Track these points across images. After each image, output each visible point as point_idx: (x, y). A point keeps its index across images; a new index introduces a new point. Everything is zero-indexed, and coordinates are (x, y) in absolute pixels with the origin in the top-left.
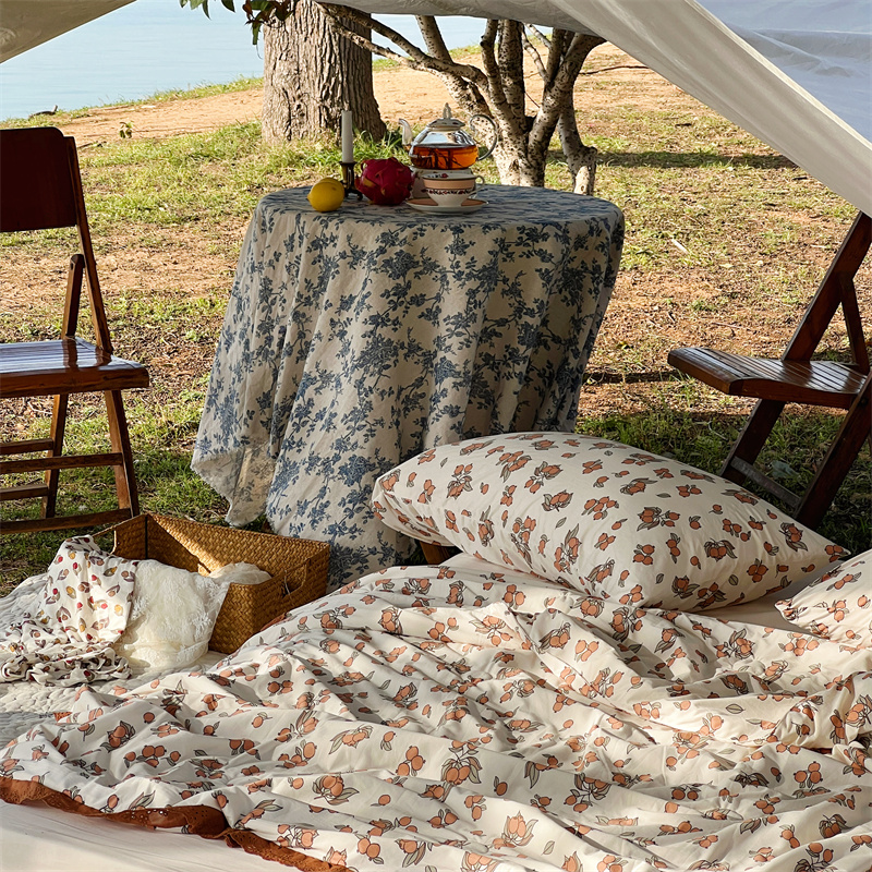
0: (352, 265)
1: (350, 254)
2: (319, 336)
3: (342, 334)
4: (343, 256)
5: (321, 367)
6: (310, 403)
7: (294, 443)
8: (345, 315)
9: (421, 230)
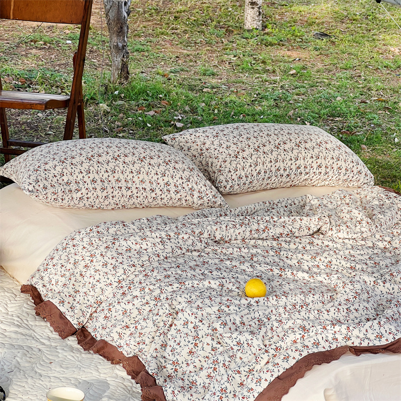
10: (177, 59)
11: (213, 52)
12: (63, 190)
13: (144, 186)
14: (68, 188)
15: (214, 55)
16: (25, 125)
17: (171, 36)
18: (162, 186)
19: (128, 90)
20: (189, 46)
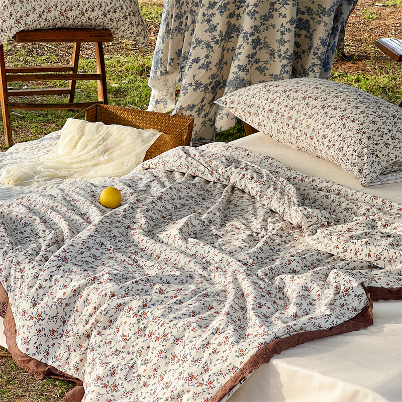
12: (243, 109)
13: (306, 131)
14: (248, 109)
18: (320, 137)
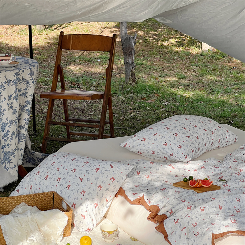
0: (8, 85)
1: (7, 82)
2: (5, 110)
3: (12, 107)
4: (5, 83)
5: (8, 119)
6: (8, 131)
7: (6, 145)
8: (10, 101)
9: (23, 70)
10: (163, 69)
11: (184, 64)
15: (185, 66)
16: (76, 109)
17: (159, 55)
19: (135, 88)
20: (170, 61)
